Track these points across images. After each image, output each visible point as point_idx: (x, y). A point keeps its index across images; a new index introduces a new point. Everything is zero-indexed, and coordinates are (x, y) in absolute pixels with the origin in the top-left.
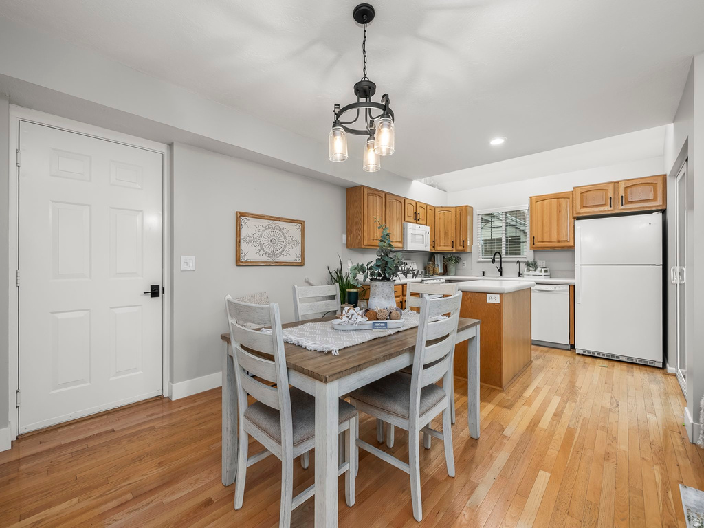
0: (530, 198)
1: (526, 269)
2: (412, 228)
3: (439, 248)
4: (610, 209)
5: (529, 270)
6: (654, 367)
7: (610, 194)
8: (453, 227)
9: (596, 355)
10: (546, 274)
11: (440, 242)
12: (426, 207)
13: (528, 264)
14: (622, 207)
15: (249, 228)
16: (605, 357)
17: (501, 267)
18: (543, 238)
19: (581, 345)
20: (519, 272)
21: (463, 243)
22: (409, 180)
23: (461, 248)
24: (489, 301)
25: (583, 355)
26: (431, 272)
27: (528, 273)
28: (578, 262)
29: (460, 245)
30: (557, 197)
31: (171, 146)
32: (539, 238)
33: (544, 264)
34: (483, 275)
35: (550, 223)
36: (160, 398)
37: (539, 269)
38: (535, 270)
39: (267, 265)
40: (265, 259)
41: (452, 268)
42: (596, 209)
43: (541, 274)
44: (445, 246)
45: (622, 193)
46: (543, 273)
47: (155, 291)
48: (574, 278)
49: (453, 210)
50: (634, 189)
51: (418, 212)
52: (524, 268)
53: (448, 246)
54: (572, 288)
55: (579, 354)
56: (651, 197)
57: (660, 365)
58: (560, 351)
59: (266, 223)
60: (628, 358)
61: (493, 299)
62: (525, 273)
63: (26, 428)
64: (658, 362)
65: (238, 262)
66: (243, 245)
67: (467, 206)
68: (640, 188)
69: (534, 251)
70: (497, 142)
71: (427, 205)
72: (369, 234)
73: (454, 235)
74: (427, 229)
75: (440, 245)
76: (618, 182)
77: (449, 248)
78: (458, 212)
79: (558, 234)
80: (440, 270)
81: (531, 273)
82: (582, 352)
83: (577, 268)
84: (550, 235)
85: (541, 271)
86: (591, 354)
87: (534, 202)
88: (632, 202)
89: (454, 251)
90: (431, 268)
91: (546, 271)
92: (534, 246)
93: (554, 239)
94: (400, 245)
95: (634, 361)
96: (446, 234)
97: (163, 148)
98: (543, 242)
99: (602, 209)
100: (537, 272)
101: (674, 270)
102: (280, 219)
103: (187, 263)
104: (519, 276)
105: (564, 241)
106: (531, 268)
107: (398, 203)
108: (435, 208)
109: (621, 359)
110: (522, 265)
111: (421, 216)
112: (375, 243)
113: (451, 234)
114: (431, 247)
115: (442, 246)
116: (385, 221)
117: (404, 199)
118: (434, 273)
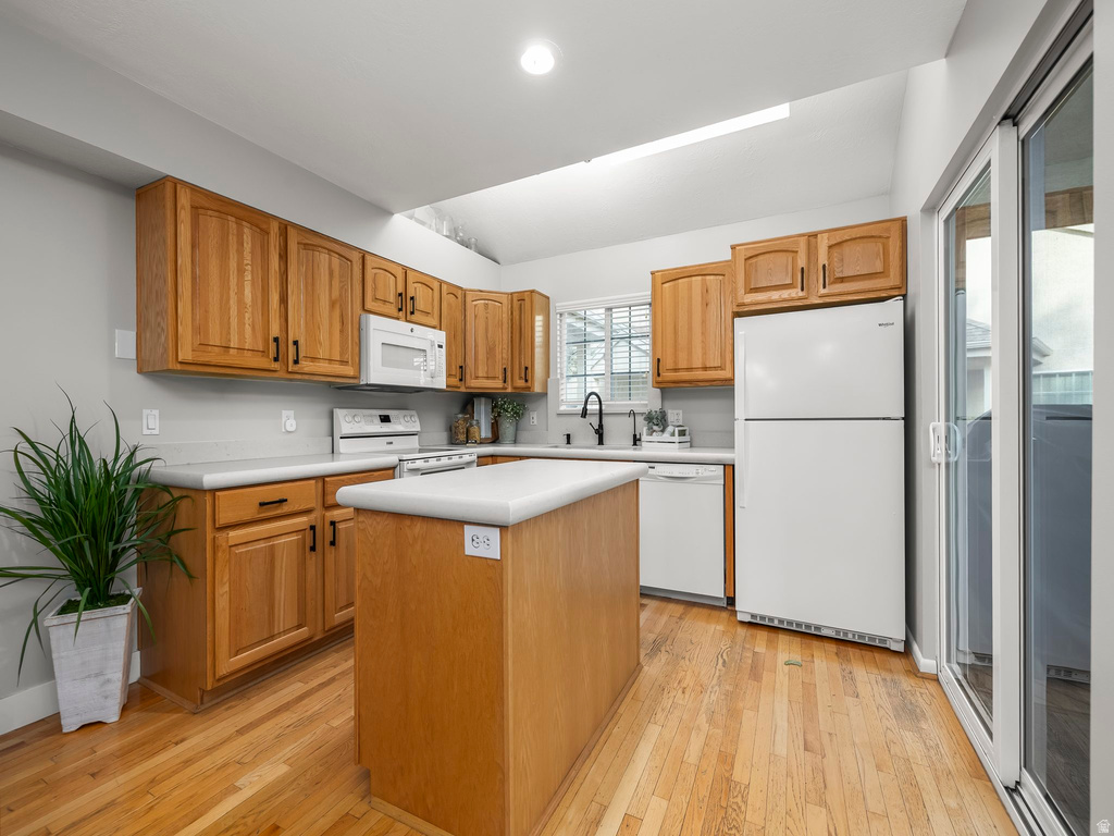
0: (652, 273)
1: (645, 429)
2: (381, 330)
3: (477, 383)
4: (801, 294)
5: (651, 432)
6: (888, 649)
7: (802, 262)
8: (506, 337)
9: (776, 623)
10: (683, 439)
11: (476, 368)
12: (427, 281)
13: (649, 418)
14: (822, 291)
16: (794, 628)
17: (601, 426)
18: (676, 362)
19: (746, 606)
20: (635, 436)
21: (527, 373)
22: (383, 212)
23: (521, 383)
24: (470, 550)
25: (750, 623)
26: (462, 437)
27: (650, 438)
28: (740, 413)
29: (520, 378)
30: (701, 272)
32: (668, 363)
33: (681, 417)
34: (568, 442)
35: (690, 329)
37: (670, 429)
38: (663, 431)
41: (507, 427)
42: (775, 295)
43: (672, 439)
44: (488, 378)
45: (823, 259)
46: (676, 438)
48: (732, 446)
49: (505, 300)
50: (847, 249)
51: (410, 295)
52: (643, 428)
53: (494, 378)
54: (729, 469)
55: (742, 623)
56: (879, 267)
57: (900, 647)
58: (705, 611)
60: (838, 631)
61: (483, 545)
62: (645, 437)
64: (896, 641)
67: (532, 291)
68: (858, 248)
69: (663, 390)
71: (441, 282)
72: (199, 328)
73: (506, 354)
74: (440, 336)
75: (477, 378)
76: (815, 235)
77: (498, 384)
78: (516, 304)
79: (704, 354)
80: (485, 431)
81: (655, 437)
82: (748, 619)
83: (739, 426)
84: (690, 353)
85: (673, 434)
86: (767, 623)
87: (659, 281)
88: (842, 280)
89: (509, 390)
90: (462, 429)
91: (682, 433)
92: (660, 379)
93: (697, 363)
94: (349, 370)
95: (850, 637)
96: (491, 351)
98: (676, 370)
99: (785, 294)
100: (666, 436)
101: (934, 430)
104: (635, 444)
105: (715, 368)
106: (655, 428)
107: (336, 261)
108: (465, 292)
109: (824, 632)
110: (640, 420)
111: (420, 304)
112: (233, 358)
113: (502, 352)
114: (455, 381)
115: (482, 379)
116: (284, 300)
117: (364, 255)
118: (468, 440)
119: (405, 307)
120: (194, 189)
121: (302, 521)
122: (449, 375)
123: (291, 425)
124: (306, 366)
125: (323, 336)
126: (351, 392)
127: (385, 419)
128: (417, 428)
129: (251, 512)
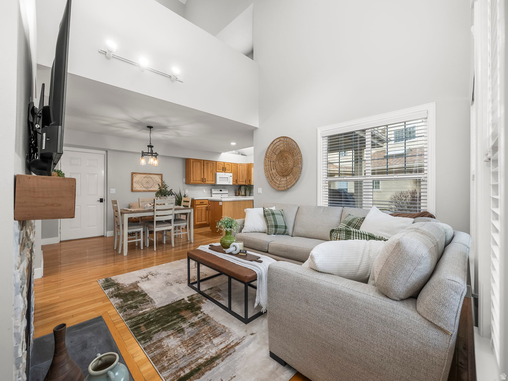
2: (220, 175)
3: (239, 183)
8: (246, 173)
11: (240, 180)
12: (228, 164)
15: (137, 178)
21: (250, 181)
22: (219, 153)
23: (249, 183)
24: (220, 204)
31: (107, 151)
36: (103, 236)
39: (144, 191)
40: (144, 189)
41: (248, 193)
47: (101, 200)
49: (246, 165)
51: (225, 167)
59: (144, 176)
63: (62, 239)
65: (132, 191)
66: (134, 184)
67: (251, 163)
70: (233, 144)
71: (232, 163)
72: (193, 178)
74: (231, 174)
77: (244, 183)
78: (248, 166)
80: (243, 194)
89: (247, 184)
90: (238, 193)
94: (214, 182)
96: (243, 176)
97: (104, 152)
102: (150, 174)
103: (113, 191)
107: (212, 164)
108: (237, 164)
111: (227, 169)
112: (197, 182)
113: (245, 176)
114: (235, 183)
115: (241, 182)
116: (204, 172)
117: (216, 162)
118: (239, 195)
119: (224, 170)
120: (193, 159)
121: (206, 206)
122: (233, 182)
123: (205, 192)
124: (207, 182)
125: (209, 177)
126: (214, 186)
127: (221, 191)
128: (227, 192)
129: (199, 204)
